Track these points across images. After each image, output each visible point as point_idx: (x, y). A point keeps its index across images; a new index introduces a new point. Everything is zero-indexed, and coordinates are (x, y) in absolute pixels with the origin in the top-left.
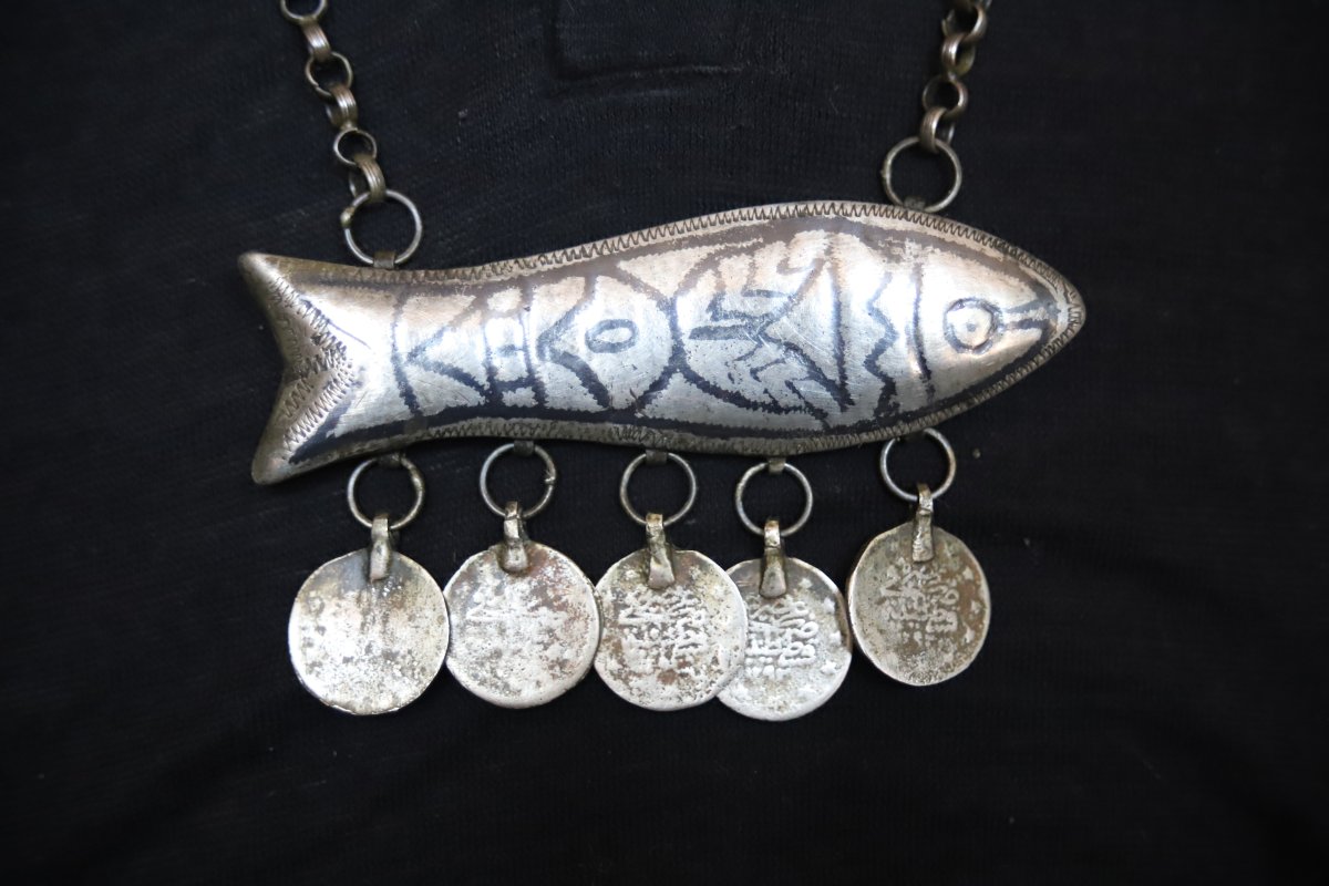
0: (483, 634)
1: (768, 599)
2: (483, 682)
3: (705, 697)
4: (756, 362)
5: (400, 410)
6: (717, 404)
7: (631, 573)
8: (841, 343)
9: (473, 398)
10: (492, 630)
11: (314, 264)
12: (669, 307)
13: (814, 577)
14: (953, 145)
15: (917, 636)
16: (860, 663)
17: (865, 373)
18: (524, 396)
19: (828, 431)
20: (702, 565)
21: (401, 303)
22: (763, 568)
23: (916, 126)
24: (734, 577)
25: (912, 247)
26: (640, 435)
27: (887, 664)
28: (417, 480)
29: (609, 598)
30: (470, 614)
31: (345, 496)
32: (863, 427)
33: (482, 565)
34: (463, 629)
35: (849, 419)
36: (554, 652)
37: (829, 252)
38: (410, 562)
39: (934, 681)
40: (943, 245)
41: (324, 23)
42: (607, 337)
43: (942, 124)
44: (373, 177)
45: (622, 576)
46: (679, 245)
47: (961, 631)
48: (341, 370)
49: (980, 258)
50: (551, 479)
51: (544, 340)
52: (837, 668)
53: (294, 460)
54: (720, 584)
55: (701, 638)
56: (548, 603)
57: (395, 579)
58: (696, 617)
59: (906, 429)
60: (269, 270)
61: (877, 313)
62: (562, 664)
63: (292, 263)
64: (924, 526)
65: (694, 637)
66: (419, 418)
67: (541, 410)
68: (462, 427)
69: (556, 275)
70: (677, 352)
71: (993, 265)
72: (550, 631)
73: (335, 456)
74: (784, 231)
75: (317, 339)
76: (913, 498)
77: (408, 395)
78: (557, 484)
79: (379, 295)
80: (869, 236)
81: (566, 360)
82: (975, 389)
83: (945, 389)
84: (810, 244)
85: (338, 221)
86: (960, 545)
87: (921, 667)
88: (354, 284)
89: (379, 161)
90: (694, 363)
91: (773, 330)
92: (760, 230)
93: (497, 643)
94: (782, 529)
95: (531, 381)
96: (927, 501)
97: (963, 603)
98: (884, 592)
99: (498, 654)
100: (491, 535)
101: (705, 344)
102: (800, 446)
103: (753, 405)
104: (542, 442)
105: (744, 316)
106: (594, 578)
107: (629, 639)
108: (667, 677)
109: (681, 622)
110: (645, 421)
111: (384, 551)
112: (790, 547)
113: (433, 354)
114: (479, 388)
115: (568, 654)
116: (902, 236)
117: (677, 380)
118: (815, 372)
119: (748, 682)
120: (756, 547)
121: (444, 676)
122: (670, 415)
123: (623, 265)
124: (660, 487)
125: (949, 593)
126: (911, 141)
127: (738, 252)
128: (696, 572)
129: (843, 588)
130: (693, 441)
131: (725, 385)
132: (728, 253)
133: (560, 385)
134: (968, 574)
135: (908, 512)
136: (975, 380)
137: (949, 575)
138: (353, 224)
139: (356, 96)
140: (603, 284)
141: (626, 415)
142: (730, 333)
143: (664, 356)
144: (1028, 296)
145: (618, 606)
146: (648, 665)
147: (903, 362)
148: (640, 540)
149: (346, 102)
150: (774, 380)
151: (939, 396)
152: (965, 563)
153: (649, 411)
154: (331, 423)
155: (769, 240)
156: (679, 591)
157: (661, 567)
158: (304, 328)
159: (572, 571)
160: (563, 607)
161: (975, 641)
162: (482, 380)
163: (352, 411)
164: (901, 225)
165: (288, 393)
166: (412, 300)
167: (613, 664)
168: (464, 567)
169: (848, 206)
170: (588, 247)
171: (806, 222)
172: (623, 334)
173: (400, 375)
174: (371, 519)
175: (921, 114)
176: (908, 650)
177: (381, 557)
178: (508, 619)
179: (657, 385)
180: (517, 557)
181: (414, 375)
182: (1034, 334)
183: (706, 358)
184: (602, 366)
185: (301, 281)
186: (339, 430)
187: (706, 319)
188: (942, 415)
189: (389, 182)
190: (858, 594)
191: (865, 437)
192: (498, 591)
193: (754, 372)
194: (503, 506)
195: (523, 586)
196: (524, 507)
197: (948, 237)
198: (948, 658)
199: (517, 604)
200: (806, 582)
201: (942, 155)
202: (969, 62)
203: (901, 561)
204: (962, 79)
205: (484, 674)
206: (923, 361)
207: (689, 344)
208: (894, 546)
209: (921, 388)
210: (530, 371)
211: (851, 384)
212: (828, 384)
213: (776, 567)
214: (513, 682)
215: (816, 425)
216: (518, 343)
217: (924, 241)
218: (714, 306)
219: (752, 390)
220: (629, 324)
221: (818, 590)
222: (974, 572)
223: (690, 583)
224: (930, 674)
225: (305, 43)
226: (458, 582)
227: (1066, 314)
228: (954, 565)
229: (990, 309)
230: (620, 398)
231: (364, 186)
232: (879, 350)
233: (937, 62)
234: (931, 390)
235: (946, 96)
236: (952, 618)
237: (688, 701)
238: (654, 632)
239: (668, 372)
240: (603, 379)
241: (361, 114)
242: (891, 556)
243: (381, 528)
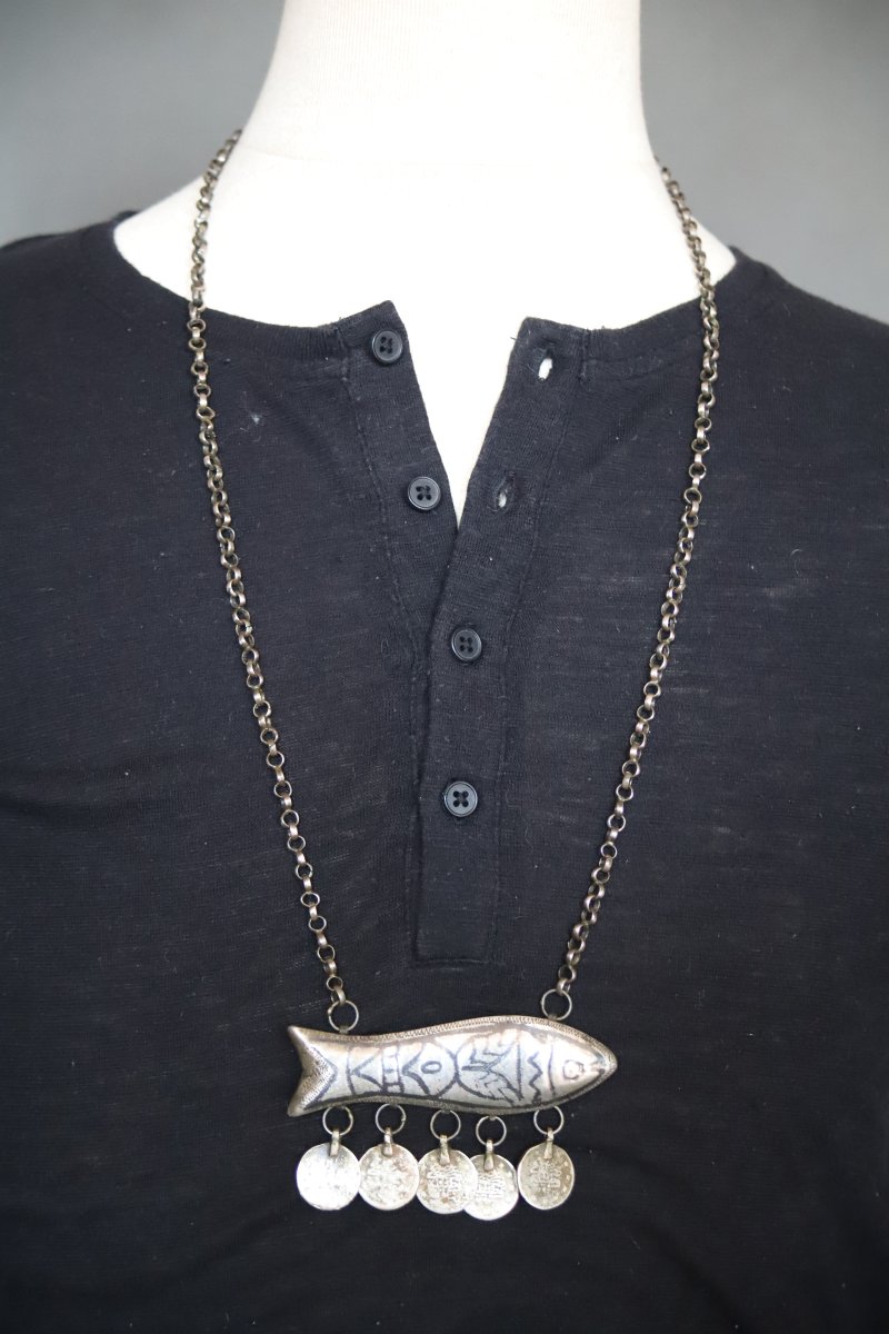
0: (374, 1180)
1: (487, 1171)
2: (372, 1199)
3: (458, 1210)
4: (486, 1080)
5: (348, 1092)
6: (470, 1095)
7: (433, 1158)
8: (519, 1075)
9: (376, 1088)
10: (377, 1179)
11: (317, 1032)
12: (454, 1057)
13: (505, 1164)
14: (569, 994)
15: (544, 1189)
16: (521, 1199)
17: (530, 1087)
18: (396, 1089)
19: (514, 1107)
20: (461, 1156)
21: (350, 1049)
22: (485, 1158)
23: (555, 985)
24: (474, 1162)
25: (550, 1037)
26: (440, 1105)
27: (531, 1201)
28: (351, 1117)
29: (424, 1168)
30: (369, 1171)
31: (321, 1120)
32: (527, 1106)
33: (374, 1151)
34: (366, 1178)
35: (522, 1103)
36: (401, 1188)
37: (517, 1038)
38: (347, 1149)
39: (550, 1208)
40: (562, 1036)
41: (325, 933)
42: (429, 1068)
43: (566, 985)
44: (341, 995)
45: (429, 1160)
46: (459, 1032)
47: (562, 1187)
48: (326, 1075)
49: (576, 1042)
50: (404, 1119)
51: (405, 1069)
52: (513, 1201)
53: (305, 1109)
54: (467, 1164)
55: (459, 1185)
56: (400, 1169)
57: (340, 1154)
58: (458, 1177)
59: (544, 1108)
60: (298, 1033)
61: (535, 1065)
62: (404, 1193)
63: (309, 1032)
64: (549, 1145)
65: (456, 1185)
66: (355, 1095)
67: (402, 1094)
68: (371, 1099)
69: (411, 1041)
70: (457, 1075)
71: (581, 1046)
72: (400, 1180)
73: (321, 1108)
74: (501, 1028)
75: (317, 1063)
76: (544, 1133)
77: (352, 1087)
78: (406, 1122)
79: (342, 1046)
80: (534, 1032)
81: (414, 1076)
82: (572, 1094)
83: (560, 1093)
84: (510, 1034)
85: (326, 1012)
86: (564, 1152)
87: (545, 1201)
88: (333, 1041)
89: (343, 989)
90: (462, 1079)
91: (493, 1069)
92: (491, 1027)
93: (379, 1184)
94: (494, 1142)
95: (399, 1083)
96: (551, 1135)
97: (563, 1176)
98: (532, 1171)
99: (379, 1188)
100: (380, 1140)
101: (467, 1072)
102: (502, 1112)
103: (484, 1097)
104: (403, 1106)
105: (483, 1062)
106: (418, 1159)
107: (431, 1185)
108: (445, 1200)
109: (451, 1179)
110: (442, 1100)
111: (337, 1144)
112: (497, 1151)
113: (362, 1071)
114: (379, 1085)
115: (407, 1190)
116: (546, 1033)
117: (456, 1086)
118: (509, 1086)
119: (477, 1204)
120: (483, 1150)
121: (358, 1197)
122: (452, 1098)
123: (437, 1039)
124: (446, 1124)
125: (558, 1172)
126: (553, 990)
127: (482, 1036)
128: (459, 1159)
129: (516, 1168)
130: (461, 1108)
131: (475, 1089)
132: (478, 1037)
133: (411, 1086)
134: (566, 1164)
135: (543, 1139)
136: (572, 1090)
137: (558, 1164)
138: (332, 1014)
139: (337, 964)
140: (429, 1045)
141: (435, 1098)
142: (477, 1069)
143: (451, 1076)
144: (594, 1058)
145: (428, 1171)
146: (438, 1195)
147: (544, 1084)
148: (437, 1145)
149: (332, 966)
150: (492, 1089)
151: (557, 1096)
152: (565, 1159)
153: (444, 1097)
154: (321, 1095)
155: (494, 1032)
156: (451, 1166)
157: (445, 1156)
158: (312, 1058)
159: (410, 1156)
160: (406, 1170)
161: (567, 1191)
162: (380, 1082)
163: (330, 1091)
164: (547, 1028)
165: (304, 1082)
166: (355, 1049)
167: (424, 1194)
168: (367, 1153)
169: (526, 1018)
170: (424, 1030)
171: (509, 1025)
172: (436, 1067)
173: (349, 1079)
174: (332, 1130)
175: (558, 980)
176: (540, 1195)
177: (335, 1147)
178: (384, 1175)
179: (448, 1087)
180: (389, 1150)
181: (354, 1078)
182: (596, 1073)
183: (468, 1078)
184: (427, 1078)
185: (312, 1039)
186: (324, 1099)
187: (468, 1063)
188: (561, 1102)
189: (347, 997)
190: (522, 1171)
191: (528, 1110)
192: (381, 1163)
193: (486, 1084)
194: (384, 1128)
195: (390, 1161)
196: (393, 1129)
197: (564, 1034)
198: (556, 1198)
199: (388, 1169)
200: (502, 1165)
201: (564, 997)
202: (577, 960)
203: (539, 1159)
204: (574, 967)
205: (373, 1195)
206: (551, 1083)
207: (461, 1072)
208: (537, 1152)
209: (550, 1093)
210: (400, 1079)
211: (524, 1092)
212: (514, 1090)
213: (490, 1159)
214: (385, 1200)
215: (509, 1105)
216: (395, 1068)
217: (555, 1035)
218: (472, 1059)
219: (484, 1091)
220: (439, 1063)
221: (507, 1168)
222: (569, 1164)
223: (456, 1163)
224: (548, 1204)
225: (316, 941)
226: (365, 1159)
227: (609, 1064)
228: (561, 1160)
229: (580, 1064)
230: (433, 1092)
231: (337, 999)
232: (535, 1077)
233: (565, 961)
234: (554, 1094)
235: (567, 974)
236: (558, 1182)
237: (454, 1211)
238: (441, 1182)
239: (452, 1083)
240: (427, 1084)
241: (338, 971)
242: (536, 1157)
243: (336, 1135)
